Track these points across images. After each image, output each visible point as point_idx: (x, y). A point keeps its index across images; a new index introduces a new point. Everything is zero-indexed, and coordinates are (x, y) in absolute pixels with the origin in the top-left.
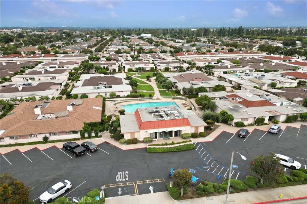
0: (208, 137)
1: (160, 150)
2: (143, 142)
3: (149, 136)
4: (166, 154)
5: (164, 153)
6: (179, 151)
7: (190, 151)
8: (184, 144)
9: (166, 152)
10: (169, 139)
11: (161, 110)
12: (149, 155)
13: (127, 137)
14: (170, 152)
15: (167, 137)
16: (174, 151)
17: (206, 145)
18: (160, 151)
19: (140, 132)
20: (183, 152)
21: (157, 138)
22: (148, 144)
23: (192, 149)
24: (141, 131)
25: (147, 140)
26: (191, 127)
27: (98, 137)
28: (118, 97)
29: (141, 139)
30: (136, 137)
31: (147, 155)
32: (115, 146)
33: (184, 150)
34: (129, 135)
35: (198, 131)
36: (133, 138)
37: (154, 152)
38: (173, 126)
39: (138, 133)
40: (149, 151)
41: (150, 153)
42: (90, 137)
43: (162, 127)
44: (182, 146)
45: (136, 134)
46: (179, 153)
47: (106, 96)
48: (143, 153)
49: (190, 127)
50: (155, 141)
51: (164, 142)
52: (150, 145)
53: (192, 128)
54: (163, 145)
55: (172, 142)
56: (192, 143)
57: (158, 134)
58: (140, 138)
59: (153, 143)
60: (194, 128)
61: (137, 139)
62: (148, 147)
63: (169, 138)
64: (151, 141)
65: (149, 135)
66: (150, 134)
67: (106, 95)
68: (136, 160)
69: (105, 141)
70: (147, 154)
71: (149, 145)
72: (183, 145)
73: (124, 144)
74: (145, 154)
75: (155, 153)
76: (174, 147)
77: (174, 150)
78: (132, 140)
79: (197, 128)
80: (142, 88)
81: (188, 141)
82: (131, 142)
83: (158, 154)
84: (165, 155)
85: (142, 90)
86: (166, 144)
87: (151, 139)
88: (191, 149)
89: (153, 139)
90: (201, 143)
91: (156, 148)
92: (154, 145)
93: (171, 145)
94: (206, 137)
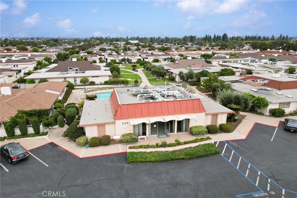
0: (234, 132)
1: (153, 156)
2: (120, 142)
3: (132, 132)
4: (164, 164)
5: (161, 162)
6: (190, 159)
7: (212, 158)
8: (197, 144)
9: (165, 161)
10: (168, 136)
11: (152, 91)
12: (132, 166)
13: (91, 133)
14: (172, 160)
15: (165, 134)
16: (181, 159)
17: (238, 146)
18: (153, 159)
19: (114, 123)
20: (199, 161)
21: (145, 135)
22: (128, 146)
23: (215, 154)
24: (117, 121)
25: (128, 138)
26: (206, 114)
27: (40, 135)
28: (93, 83)
29: (117, 137)
30: (107, 133)
31: (127, 168)
32: (66, 151)
33: (200, 156)
34: (95, 128)
35: (216, 122)
36: (102, 135)
37: (140, 162)
38: (175, 113)
39: (112, 126)
40: (130, 159)
41: (132, 162)
42: (25, 134)
43: (155, 115)
44: (194, 147)
45: (107, 127)
46: (191, 161)
47: (76, 83)
48: (120, 164)
49: (204, 114)
50: (143, 140)
51: (159, 141)
52: (134, 148)
53: (206, 116)
54: (157, 146)
55: (176, 141)
56: (212, 142)
57: (147, 126)
58: (115, 135)
59: (138, 144)
60: (210, 117)
61: (109, 137)
62: (129, 151)
63: (168, 134)
64: (135, 140)
65: (132, 128)
66: (134, 126)
67: (75, 81)
68: (102, 178)
69: (50, 141)
70: (126, 166)
71: (130, 148)
72: (197, 147)
73: (83, 146)
74: (124, 164)
75: (142, 162)
76: (179, 150)
77: (181, 157)
78: (100, 140)
79: (215, 116)
80: (126, 77)
81: (204, 139)
82: (98, 141)
83: (149, 165)
84: (162, 167)
85: (126, 78)
86: (164, 145)
87: (135, 137)
88: (212, 154)
89: (140, 137)
90: (227, 142)
91: (145, 152)
92: (141, 147)
93: (173, 146)
94: (232, 132)
